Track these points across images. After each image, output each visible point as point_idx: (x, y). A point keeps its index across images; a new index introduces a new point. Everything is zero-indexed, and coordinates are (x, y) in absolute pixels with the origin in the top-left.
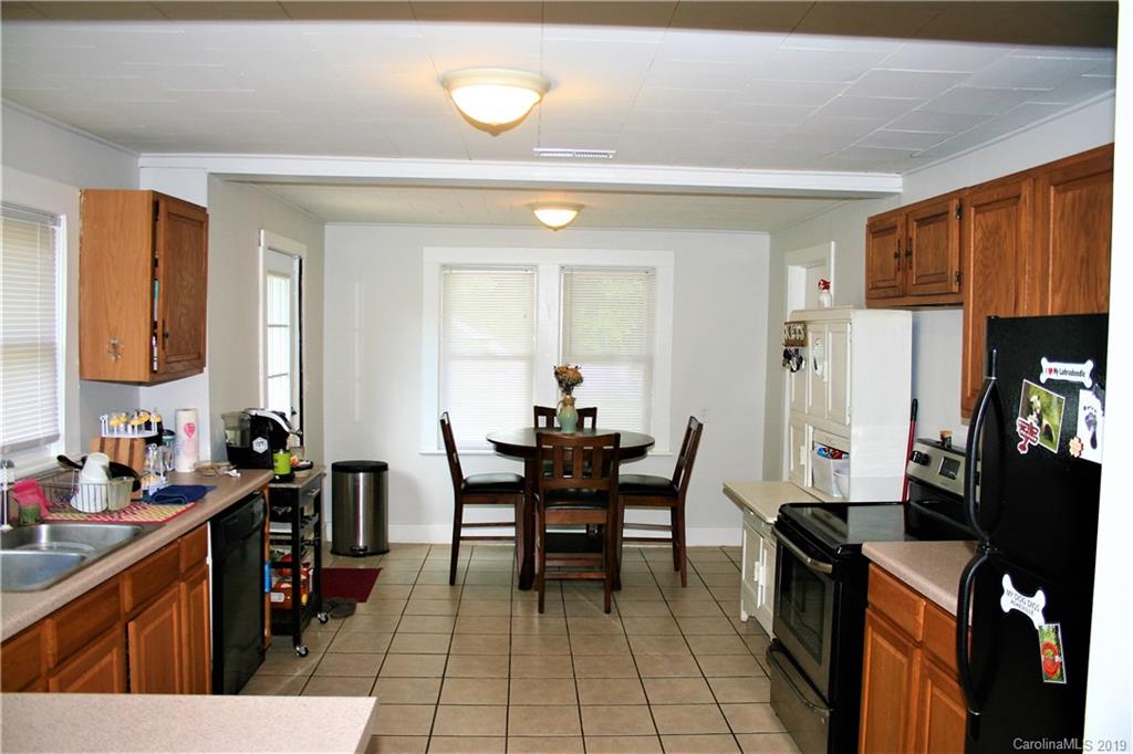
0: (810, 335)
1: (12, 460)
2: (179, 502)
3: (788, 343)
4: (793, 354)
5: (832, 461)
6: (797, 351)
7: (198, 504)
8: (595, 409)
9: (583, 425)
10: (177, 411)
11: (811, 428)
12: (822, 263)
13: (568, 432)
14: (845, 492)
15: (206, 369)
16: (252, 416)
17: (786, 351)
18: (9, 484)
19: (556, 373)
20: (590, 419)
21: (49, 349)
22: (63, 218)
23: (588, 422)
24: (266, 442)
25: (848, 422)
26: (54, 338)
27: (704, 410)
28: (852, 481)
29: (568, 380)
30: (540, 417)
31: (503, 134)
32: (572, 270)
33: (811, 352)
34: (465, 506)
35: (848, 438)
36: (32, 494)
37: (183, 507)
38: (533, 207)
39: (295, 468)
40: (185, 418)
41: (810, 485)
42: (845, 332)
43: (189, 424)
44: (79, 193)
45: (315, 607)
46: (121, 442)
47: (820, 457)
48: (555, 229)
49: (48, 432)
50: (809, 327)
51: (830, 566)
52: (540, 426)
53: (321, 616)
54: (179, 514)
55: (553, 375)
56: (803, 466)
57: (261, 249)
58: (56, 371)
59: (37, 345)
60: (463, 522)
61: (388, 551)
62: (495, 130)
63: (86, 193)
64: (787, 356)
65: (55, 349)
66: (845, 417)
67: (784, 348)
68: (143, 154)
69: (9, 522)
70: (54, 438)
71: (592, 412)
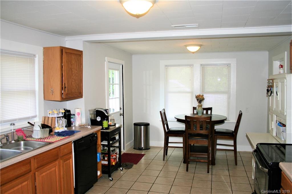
0: (274, 84)
1: (15, 123)
2: (64, 136)
3: (268, 87)
4: (270, 91)
5: (281, 127)
6: (271, 89)
7: (70, 136)
8: (212, 108)
9: (208, 113)
10: (75, 109)
11: (275, 116)
12: (282, 60)
13: (200, 115)
14: (285, 139)
15: (83, 97)
16: (96, 110)
17: (267, 89)
18: (14, 130)
19: (196, 97)
20: (210, 111)
21: (34, 92)
22: (37, 55)
23: (209, 112)
24: (100, 118)
25: (285, 114)
26: (35, 89)
27: (247, 108)
28: (287, 135)
29: (200, 99)
30: (194, 110)
31: (140, 18)
32: (204, 65)
33: (275, 90)
34: (169, 137)
35: (285, 120)
36: (21, 132)
37: (64, 137)
38: (186, 46)
39: (109, 126)
40: (77, 111)
41: (275, 135)
42: (284, 82)
43: (78, 113)
44: (43, 48)
45: (118, 165)
46: (49, 118)
47: (278, 126)
48: (193, 53)
49: (33, 115)
50: (274, 81)
51: (267, 170)
52: (195, 113)
53: (121, 168)
54: (61, 140)
55: (195, 98)
56: (273, 128)
57: (106, 62)
58: (36, 98)
59: (28, 91)
60: (169, 142)
61: (149, 149)
62: (138, 16)
63: (44, 48)
64: (268, 91)
65: (35, 92)
66: (284, 113)
67: (267, 88)
68: (66, 37)
69: (14, 140)
70: (35, 117)
71: (211, 109)
